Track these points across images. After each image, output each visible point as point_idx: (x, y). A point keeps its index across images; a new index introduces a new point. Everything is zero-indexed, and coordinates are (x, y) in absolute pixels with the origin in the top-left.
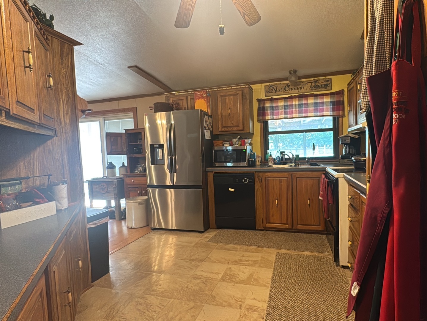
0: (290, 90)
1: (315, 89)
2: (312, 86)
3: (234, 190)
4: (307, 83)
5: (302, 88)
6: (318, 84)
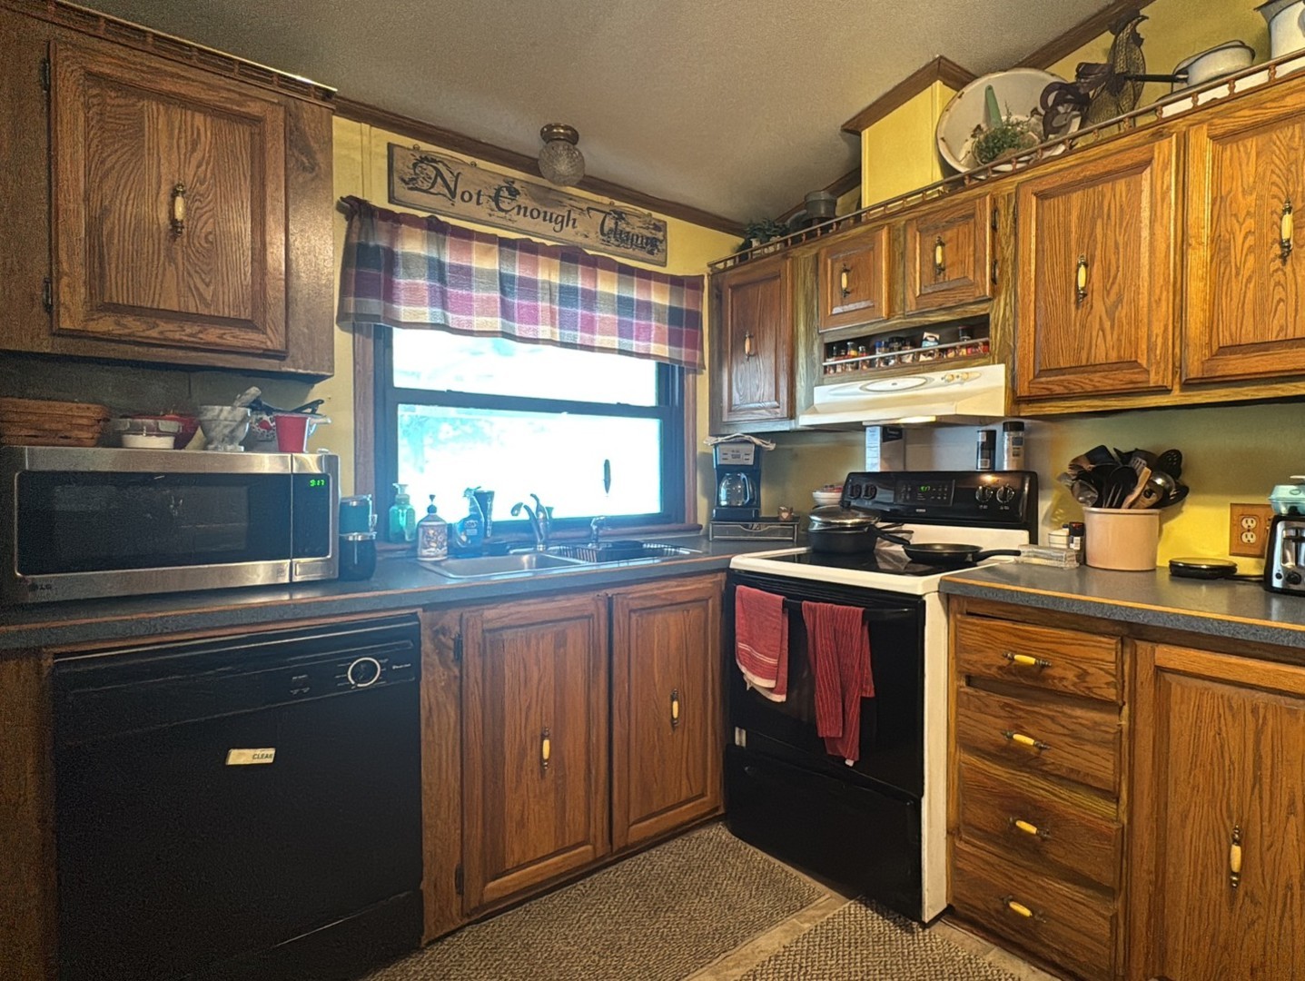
0: (518, 213)
1: (616, 243)
2: (606, 229)
3: (272, 752)
4: (589, 209)
5: (571, 223)
6: (628, 229)
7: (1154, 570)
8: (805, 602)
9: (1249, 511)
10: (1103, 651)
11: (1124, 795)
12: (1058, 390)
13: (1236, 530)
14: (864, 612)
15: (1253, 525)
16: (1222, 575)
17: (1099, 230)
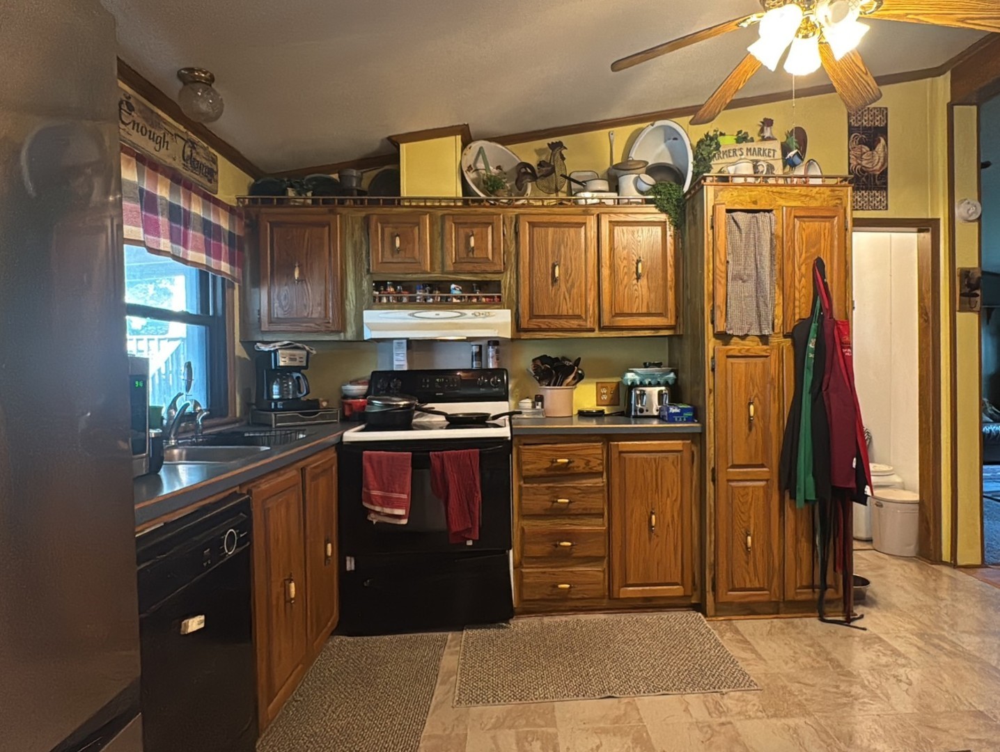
0: (133, 128)
1: (191, 168)
2: (185, 155)
4: (176, 135)
5: (165, 144)
6: (198, 158)
7: (572, 416)
8: (431, 453)
9: (604, 385)
10: (596, 449)
11: (606, 514)
12: (543, 326)
13: (599, 395)
14: (480, 452)
15: (605, 392)
16: (599, 414)
17: (562, 248)
